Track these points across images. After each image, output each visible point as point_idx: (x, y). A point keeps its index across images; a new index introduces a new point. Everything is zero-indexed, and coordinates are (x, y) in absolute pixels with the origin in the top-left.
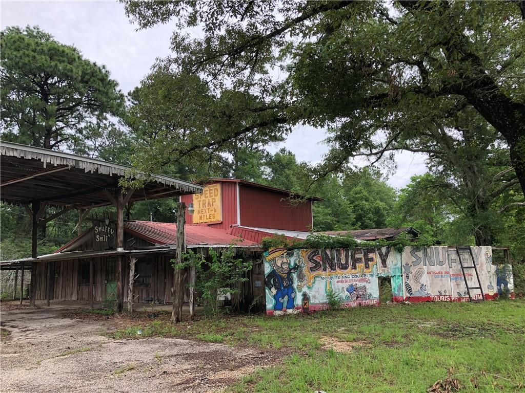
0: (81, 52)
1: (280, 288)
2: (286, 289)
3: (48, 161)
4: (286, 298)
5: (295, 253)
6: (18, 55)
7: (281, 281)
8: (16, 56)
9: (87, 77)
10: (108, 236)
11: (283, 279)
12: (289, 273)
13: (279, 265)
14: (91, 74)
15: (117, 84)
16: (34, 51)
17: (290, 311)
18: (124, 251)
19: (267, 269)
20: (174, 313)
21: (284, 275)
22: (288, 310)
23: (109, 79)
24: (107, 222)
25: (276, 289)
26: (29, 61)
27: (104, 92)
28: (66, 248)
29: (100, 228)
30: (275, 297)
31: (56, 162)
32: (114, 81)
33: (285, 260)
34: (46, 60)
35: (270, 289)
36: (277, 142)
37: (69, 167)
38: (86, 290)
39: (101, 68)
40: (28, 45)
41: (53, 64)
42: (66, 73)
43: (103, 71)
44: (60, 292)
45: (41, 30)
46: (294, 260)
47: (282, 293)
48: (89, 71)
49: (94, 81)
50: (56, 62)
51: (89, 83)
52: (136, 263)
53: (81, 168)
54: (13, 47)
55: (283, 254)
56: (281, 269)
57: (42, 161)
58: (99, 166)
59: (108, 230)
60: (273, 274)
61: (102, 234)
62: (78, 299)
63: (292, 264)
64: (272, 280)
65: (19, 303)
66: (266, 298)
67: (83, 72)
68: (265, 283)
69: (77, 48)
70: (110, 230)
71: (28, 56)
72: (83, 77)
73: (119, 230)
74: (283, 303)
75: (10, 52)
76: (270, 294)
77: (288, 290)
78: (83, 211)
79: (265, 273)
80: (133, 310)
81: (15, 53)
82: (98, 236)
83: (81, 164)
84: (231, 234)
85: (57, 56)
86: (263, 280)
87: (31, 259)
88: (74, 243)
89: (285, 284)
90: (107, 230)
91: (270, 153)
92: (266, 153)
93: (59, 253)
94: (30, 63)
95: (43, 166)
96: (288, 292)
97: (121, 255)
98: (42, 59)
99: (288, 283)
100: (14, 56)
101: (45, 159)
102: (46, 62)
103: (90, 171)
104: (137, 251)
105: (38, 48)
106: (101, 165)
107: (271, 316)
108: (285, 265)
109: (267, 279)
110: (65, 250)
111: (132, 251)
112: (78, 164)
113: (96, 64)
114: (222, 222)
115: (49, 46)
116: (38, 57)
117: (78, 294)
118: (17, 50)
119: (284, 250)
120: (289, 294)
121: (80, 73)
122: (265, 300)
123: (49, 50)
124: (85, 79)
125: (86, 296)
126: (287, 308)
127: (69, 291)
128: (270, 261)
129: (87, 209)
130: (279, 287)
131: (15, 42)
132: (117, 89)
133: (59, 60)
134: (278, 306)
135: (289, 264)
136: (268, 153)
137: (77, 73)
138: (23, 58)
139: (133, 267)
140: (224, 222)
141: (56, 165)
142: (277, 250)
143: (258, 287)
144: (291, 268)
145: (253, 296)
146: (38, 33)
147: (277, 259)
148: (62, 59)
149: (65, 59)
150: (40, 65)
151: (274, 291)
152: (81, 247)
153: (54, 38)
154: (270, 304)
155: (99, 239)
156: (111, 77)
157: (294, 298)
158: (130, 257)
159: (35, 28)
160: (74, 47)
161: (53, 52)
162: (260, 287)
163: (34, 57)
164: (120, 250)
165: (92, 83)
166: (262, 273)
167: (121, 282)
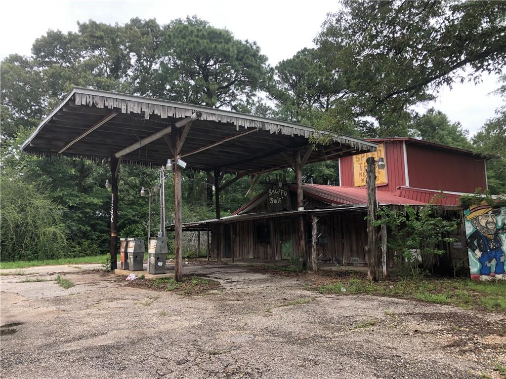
0: (232, 33)
1: (486, 251)
2: (493, 252)
3: (240, 124)
4: (494, 262)
5: (502, 211)
6: (185, 42)
7: (486, 242)
8: (183, 43)
9: (241, 55)
10: (281, 197)
11: (489, 240)
12: (496, 234)
13: (483, 224)
14: (244, 51)
15: (266, 59)
16: (197, 36)
17: (499, 277)
18: (305, 211)
19: (469, 229)
20: (371, 272)
21: (490, 236)
22: (496, 276)
23: (259, 54)
24: (280, 185)
25: (480, 251)
26: (194, 46)
27: (256, 67)
28: (242, 210)
29: (273, 191)
30: (480, 260)
31: (247, 125)
32: (264, 56)
33: (490, 219)
34: (207, 43)
35: (474, 251)
36: (426, 102)
37: (257, 129)
38: (261, 250)
39: (252, 45)
40: (192, 32)
41: (213, 46)
42: (224, 53)
43: (254, 47)
44: (238, 251)
45: (198, 18)
46: (502, 219)
47: (489, 256)
48: (242, 49)
49: (247, 57)
50: (216, 44)
51: (244, 60)
52: (317, 222)
53: (267, 129)
54: (180, 36)
55: (487, 213)
56: (486, 229)
57: (235, 124)
58: (282, 127)
59: (282, 193)
60: (476, 235)
61: (276, 196)
62: (254, 258)
63: (500, 224)
64: (476, 241)
65: (207, 260)
66: (470, 261)
67: (237, 50)
68: (467, 245)
69: (229, 30)
70: (283, 193)
71: (193, 41)
72: (238, 55)
73: (299, 190)
74: (490, 268)
75: (178, 40)
76: (474, 257)
77: (495, 253)
78: (253, 176)
79: (467, 234)
80: (318, 269)
81: (182, 40)
82: (271, 199)
83: (266, 126)
84: (400, 197)
85: (215, 38)
86: (464, 241)
87: (216, 220)
88: (249, 205)
89: (492, 246)
90: (280, 193)
91: (419, 113)
92: (415, 114)
93: (236, 215)
94: (195, 48)
95: (236, 129)
96: (496, 256)
97: (303, 215)
98: (204, 42)
99: (495, 246)
100: (182, 43)
101: (237, 122)
102: (207, 45)
103: (275, 132)
104: (318, 210)
105: (200, 34)
106: (283, 126)
107: (477, 281)
108: (491, 224)
109: (469, 240)
110: (241, 212)
111: (314, 210)
112: (264, 126)
113: (248, 41)
114: (387, 184)
115: (208, 31)
116: (201, 41)
117: (254, 253)
118: (184, 37)
119: (488, 208)
120: (498, 257)
121: (236, 51)
122: (469, 263)
123: (209, 34)
124: (239, 57)
125: (262, 255)
126: (496, 273)
127: (246, 250)
128: (472, 221)
129: (256, 176)
130: (484, 249)
131: (181, 31)
132: (267, 63)
133: (217, 42)
134: (484, 270)
135: (496, 224)
136: (417, 114)
137: (233, 52)
138: (189, 44)
139: (315, 226)
140: (390, 184)
141: (246, 128)
142: (480, 207)
143: (457, 249)
144: (498, 228)
145: (451, 259)
146: (196, 21)
147: (480, 218)
148: (219, 40)
149: (222, 40)
150: (203, 49)
151: (478, 253)
152: (254, 210)
153: (210, 24)
154: (474, 268)
155: (273, 201)
156: (262, 53)
157: (503, 263)
158: (312, 216)
159: (193, 18)
160: (226, 29)
161: (212, 35)
162: (460, 249)
163: (198, 42)
164: (301, 209)
165: (246, 60)
166: (462, 233)
167: (304, 241)
